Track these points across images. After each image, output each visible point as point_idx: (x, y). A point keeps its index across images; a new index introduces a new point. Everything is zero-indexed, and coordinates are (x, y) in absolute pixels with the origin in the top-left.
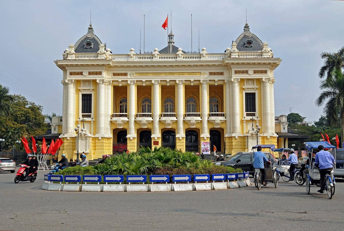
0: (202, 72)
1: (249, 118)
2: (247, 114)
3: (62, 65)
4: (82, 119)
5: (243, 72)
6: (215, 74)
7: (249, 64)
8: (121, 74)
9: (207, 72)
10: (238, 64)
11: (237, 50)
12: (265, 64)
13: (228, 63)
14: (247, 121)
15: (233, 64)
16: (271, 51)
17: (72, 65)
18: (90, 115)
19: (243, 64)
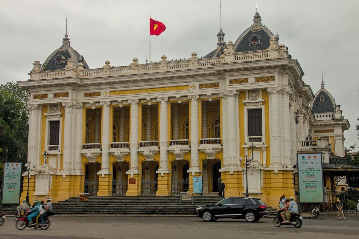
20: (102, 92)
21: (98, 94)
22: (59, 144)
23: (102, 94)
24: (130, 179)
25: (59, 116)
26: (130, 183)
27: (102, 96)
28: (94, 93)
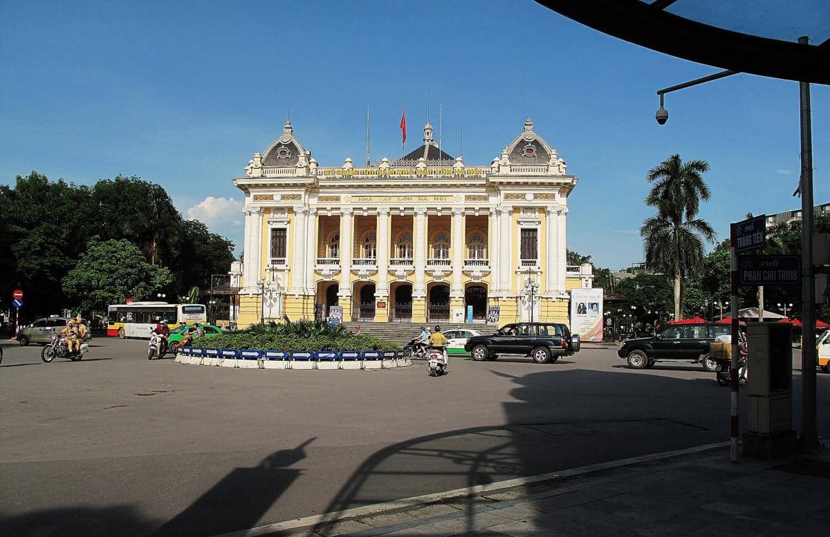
0: (455, 195)
1: (526, 268)
2: (522, 262)
3: (243, 185)
4: (271, 266)
5: (518, 196)
6: (474, 198)
7: (526, 184)
8: (331, 199)
9: (463, 195)
10: (509, 183)
11: (508, 163)
12: (551, 184)
13: (494, 183)
14: (522, 273)
15: (501, 183)
16: (564, 163)
17: (257, 186)
18: (284, 261)
19: (517, 184)
20: (343, 196)
21: (338, 199)
22: (285, 257)
23: (342, 199)
24: (378, 303)
25: (286, 223)
26: (378, 307)
27: (343, 201)
28: (332, 197)
